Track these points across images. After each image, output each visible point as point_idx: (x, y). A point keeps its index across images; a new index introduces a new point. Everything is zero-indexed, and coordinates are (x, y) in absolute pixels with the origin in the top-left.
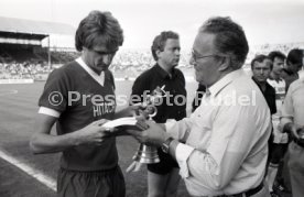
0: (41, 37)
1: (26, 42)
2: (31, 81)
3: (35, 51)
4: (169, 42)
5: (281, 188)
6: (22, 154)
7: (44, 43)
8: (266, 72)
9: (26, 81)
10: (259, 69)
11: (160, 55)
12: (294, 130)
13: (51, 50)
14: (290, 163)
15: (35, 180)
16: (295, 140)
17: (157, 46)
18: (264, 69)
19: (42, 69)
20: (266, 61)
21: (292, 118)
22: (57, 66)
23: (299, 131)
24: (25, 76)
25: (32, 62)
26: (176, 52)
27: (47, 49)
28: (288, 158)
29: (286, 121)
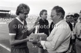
0: (8, 11)
1: (5, 13)
2: (6, 23)
3: (7, 15)
4: (44, 13)
5: (74, 51)
6: (3, 43)
7: (9, 13)
8: (70, 20)
9: (5, 23)
10: (68, 19)
11: (42, 16)
12: (77, 36)
13: (11, 15)
14: (76, 45)
15: (7, 50)
16: (78, 38)
17: (41, 14)
18: (69, 19)
19: (9, 20)
20: (70, 17)
21: (77, 32)
22: (13, 19)
23: (78, 36)
24: (4, 22)
25: (6, 18)
26: (46, 15)
27: (10, 14)
28: (76, 43)
29: (75, 33)
